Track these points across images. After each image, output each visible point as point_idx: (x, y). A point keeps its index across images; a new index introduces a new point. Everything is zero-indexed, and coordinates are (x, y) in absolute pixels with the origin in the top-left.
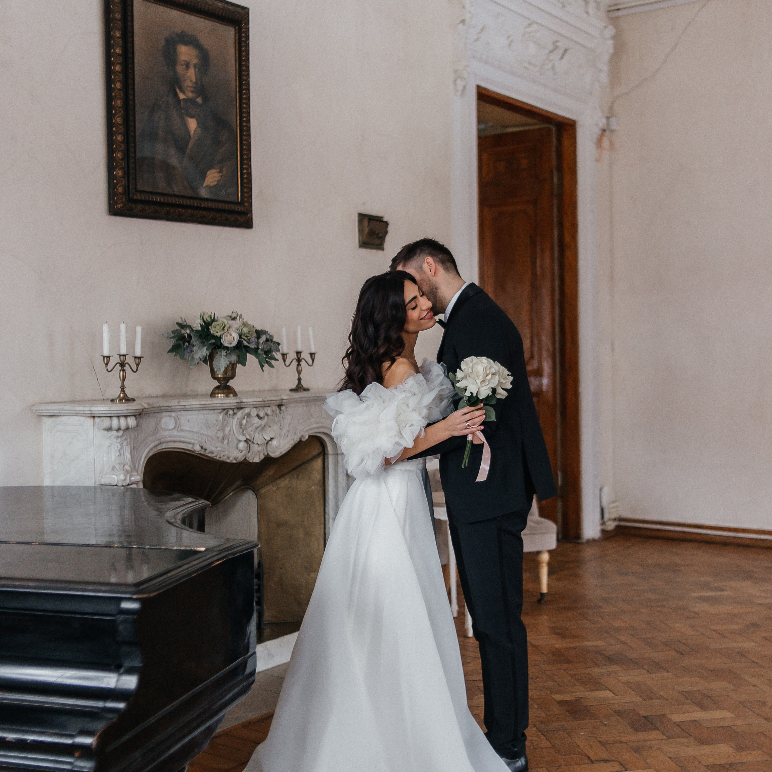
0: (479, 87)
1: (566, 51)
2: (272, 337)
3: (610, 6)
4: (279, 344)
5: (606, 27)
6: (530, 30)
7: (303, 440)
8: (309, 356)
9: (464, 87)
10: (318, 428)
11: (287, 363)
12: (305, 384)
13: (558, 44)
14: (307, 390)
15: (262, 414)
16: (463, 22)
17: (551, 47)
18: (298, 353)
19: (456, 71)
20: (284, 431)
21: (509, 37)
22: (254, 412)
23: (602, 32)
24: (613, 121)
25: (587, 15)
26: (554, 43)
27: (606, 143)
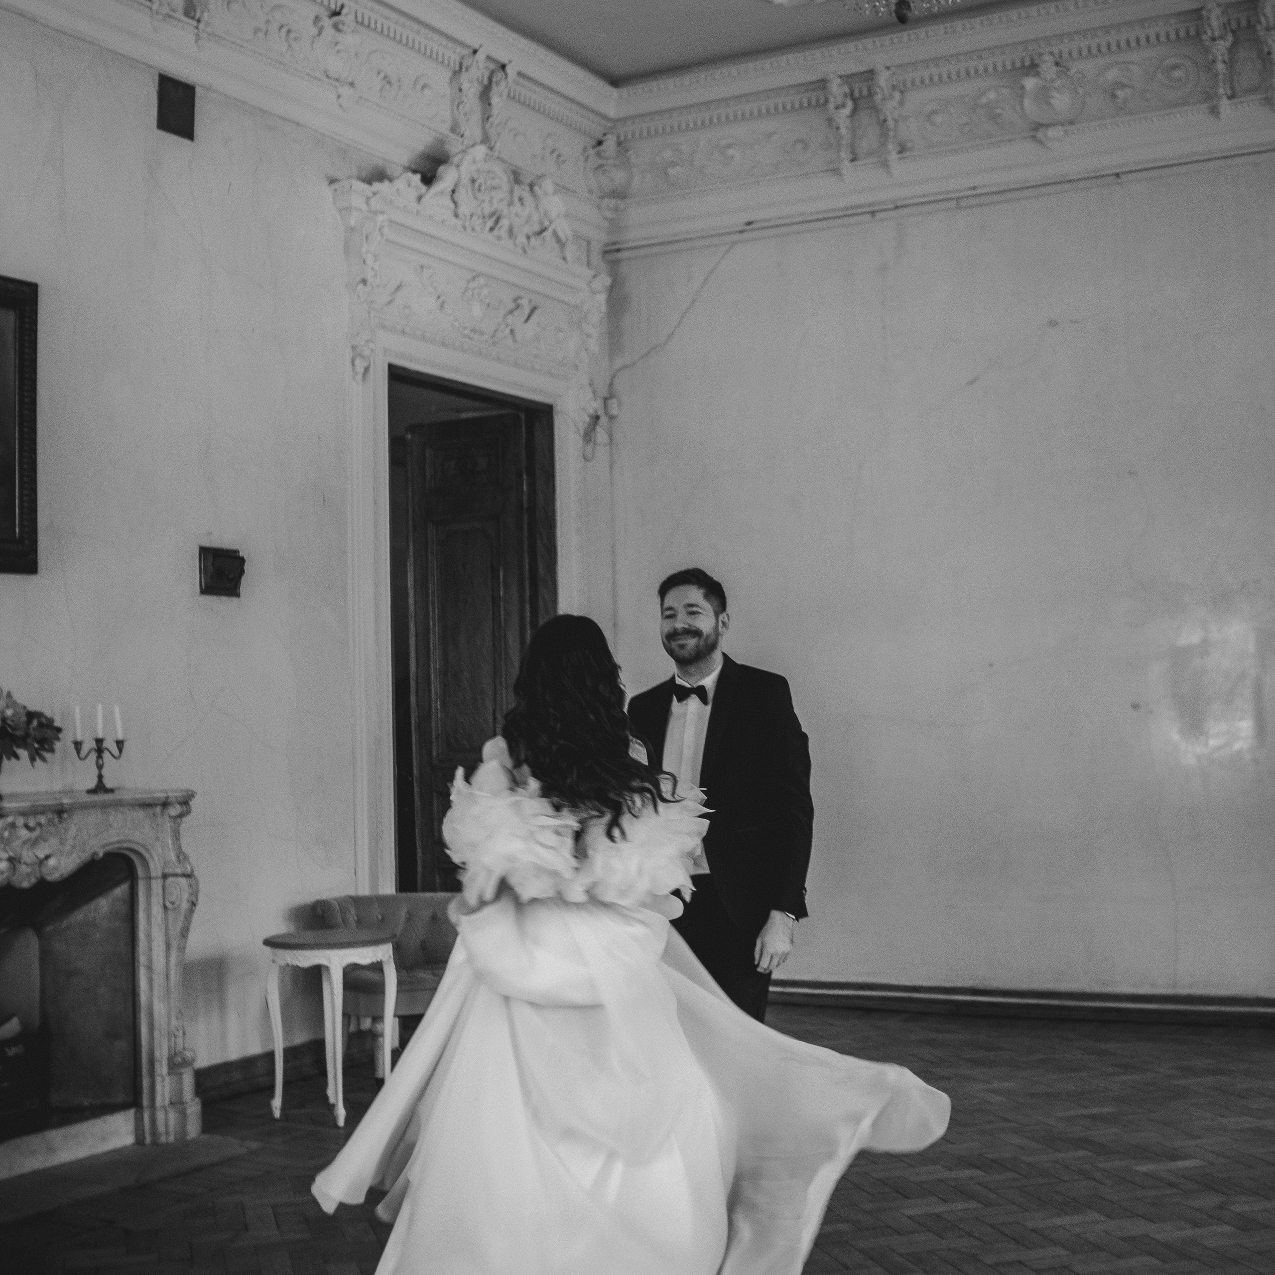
0: (391, 367)
1: (534, 309)
2: (51, 721)
3: (607, 245)
4: (59, 730)
5: (595, 276)
6: (473, 285)
7: (96, 858)
8: (115, 745)
9: (367, 370)
10: (119, 842)
11: (83, 754)
12: (108, 783)
13: (519, 301)
14: (112, 791)
15: (32, 823)
16: (364, 282)
17: (511, 306)
18: (99, 741)
19: (354, 348)
20: (67, 847)
21: (439, 297)
22: (20, 821)
23: (589, 283)
24: (613, 403)
25: (562, 261)
26: (515, 300)
27: (601, 435)
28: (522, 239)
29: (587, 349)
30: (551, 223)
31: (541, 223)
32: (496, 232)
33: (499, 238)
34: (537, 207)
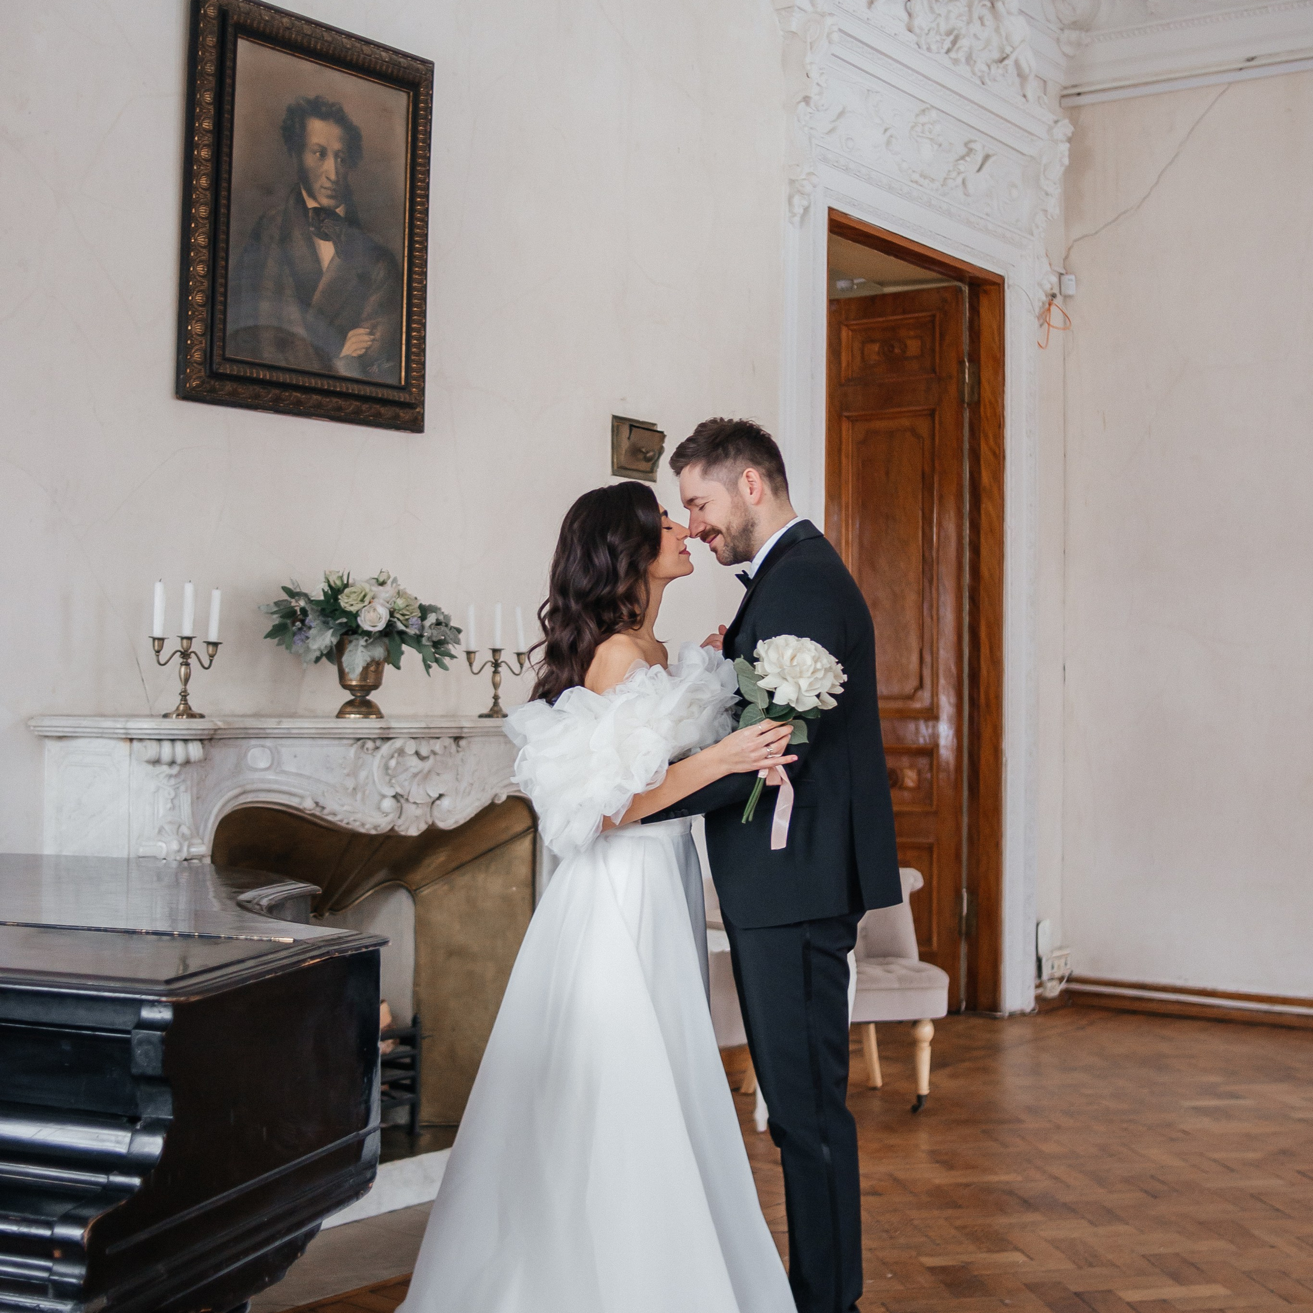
0: (831, 210)
1: (987, 157)
3: (1065, 88)
4: (459, 631)
5: (1056, 122)
6: (922, 119)
7: (498, 801)
8: (515, 656)
9: (806, 210)
11: (476, 668)
12: (502, 706)
13: (972, 145)
15: (424, 752)
16: (806, 100)
17: (963, 151)
18: (495, 651)
19: (792, 182)
20: (464, 785)
21: (886, 130)
22: (411, 747)
23: (1050, 130)
24: (1069, 280)
25: (1023, 99)
26: (966, 144)
27: (1056, 317)
28: (981, 66)
29: (1045, 211)
30: (1014, 49)
31: (1002, 50)
32: (953, 55)
33: (956, 62)
34: (997, 30)
